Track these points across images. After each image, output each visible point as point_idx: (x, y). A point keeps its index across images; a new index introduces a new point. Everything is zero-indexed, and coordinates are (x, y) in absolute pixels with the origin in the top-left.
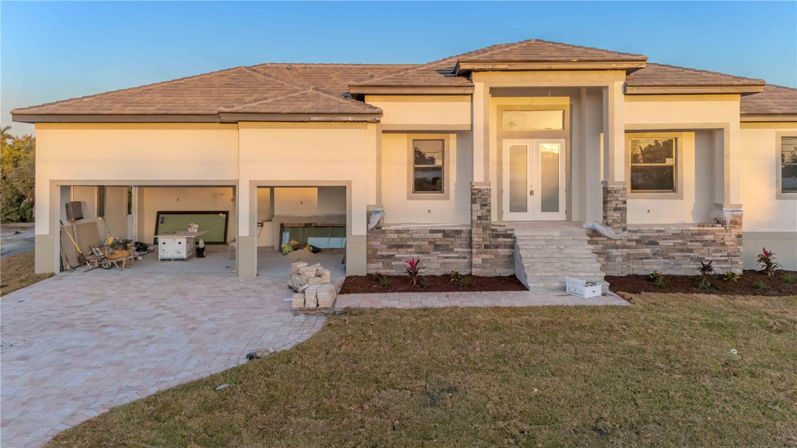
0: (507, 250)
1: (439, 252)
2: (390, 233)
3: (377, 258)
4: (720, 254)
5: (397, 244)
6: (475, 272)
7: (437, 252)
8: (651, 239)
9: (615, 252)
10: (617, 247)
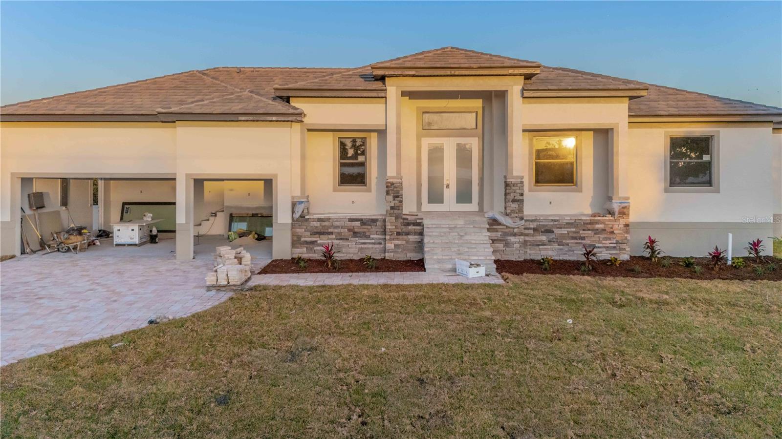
0: (416, 237)
1: (357, 239)
2: (313, 222)
3: (301, 244)
4: (610, 242)
5: (319, 231)
6: (389, 256)
7: (355, 239)
8: (547, 228)
9: (513, 239)
10: (515, 235)
